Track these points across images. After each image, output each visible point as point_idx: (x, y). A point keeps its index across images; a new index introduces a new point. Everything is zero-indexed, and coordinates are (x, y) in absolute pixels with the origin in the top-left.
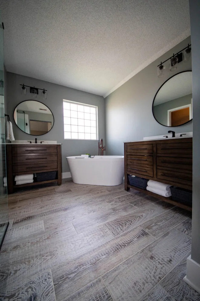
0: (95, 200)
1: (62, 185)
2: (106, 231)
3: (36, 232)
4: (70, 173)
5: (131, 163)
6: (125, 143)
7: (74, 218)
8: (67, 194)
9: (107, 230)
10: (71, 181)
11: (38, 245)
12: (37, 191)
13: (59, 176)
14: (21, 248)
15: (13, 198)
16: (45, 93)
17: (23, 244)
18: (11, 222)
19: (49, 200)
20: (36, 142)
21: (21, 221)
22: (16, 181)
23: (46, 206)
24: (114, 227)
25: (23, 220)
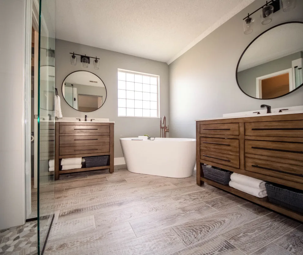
0: (157, 195)
1: (114, 173)
2: (174, 237)
3: (86, 229)
4: (123, 158)
5: (205, 149)
6: (197, 122)
7: (131, 216)
8: (120, 184)
9: (176, 236)
10: (125, 168)
11: (89, 246)
12: (86, 178)
13: (111, 162)
14: (68, 247)
15: (58, 185)
16: (97, 62)
17: (70, 243)
18: (57, 215)
19: (100, 190)
20: (86, 120)
21: (68, 214)
22: (62, 166)
23: (97, 197)
24: (185, 233)
25: (70, 213)
